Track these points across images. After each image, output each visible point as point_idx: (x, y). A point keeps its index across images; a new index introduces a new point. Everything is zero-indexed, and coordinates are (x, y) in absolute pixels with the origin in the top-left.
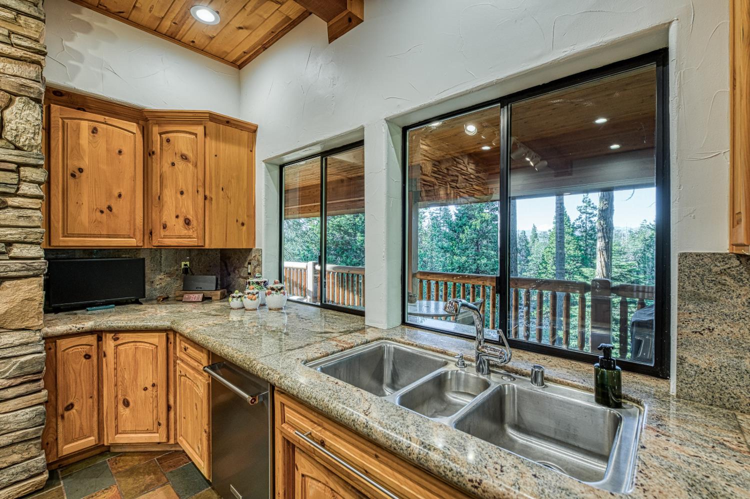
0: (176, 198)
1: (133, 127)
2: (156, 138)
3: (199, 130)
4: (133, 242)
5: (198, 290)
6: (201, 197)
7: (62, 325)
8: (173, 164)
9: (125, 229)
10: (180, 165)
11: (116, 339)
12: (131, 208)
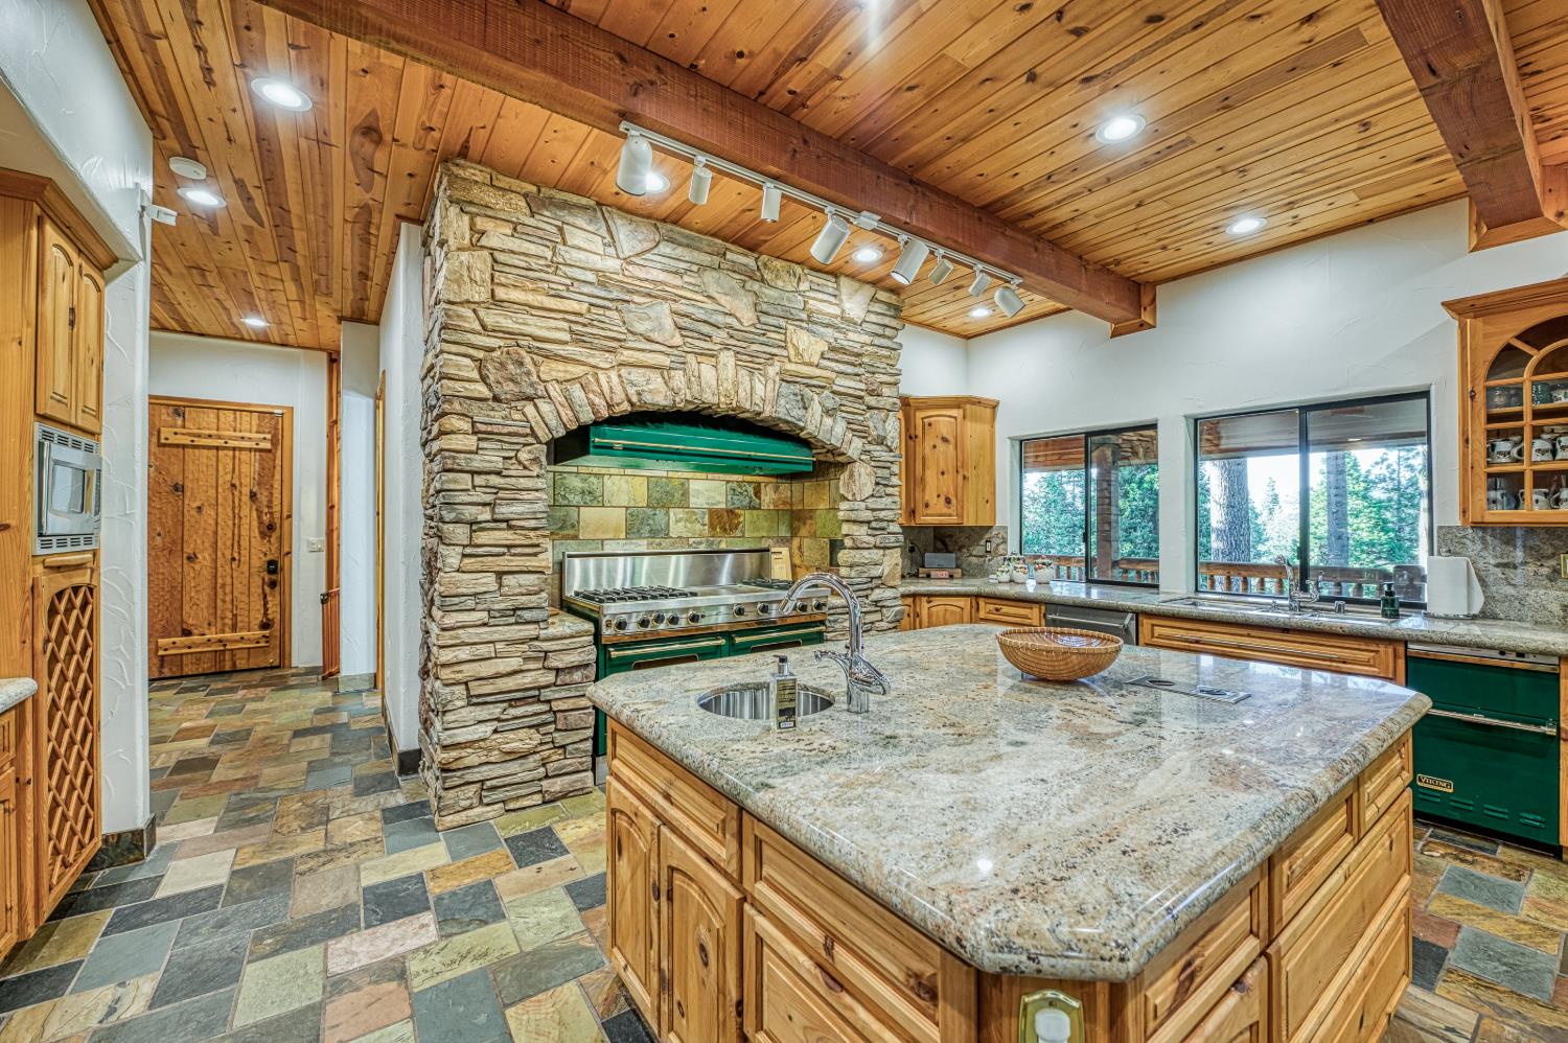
0: (938, 479)
2: (919, 423)
3: (960, 414)
5: (941, 567)
6: (960, 477)
8: (935, 447)
10: (941, 446)
11: (929, 602)
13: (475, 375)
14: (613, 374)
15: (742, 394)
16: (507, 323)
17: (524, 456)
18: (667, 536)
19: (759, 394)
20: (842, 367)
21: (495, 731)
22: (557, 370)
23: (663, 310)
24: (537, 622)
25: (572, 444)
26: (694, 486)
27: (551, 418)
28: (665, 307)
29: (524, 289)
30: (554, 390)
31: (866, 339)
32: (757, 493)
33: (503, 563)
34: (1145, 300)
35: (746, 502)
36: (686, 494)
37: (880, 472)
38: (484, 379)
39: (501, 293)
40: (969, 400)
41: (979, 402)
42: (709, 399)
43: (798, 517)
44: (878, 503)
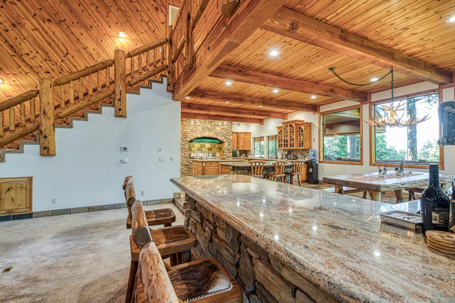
0: (241, 143)
1: (236, 134)
4: (236, 149)
5: (243, 156)
6: (244, 143)
8: (241, 139)
9: (235, 147)
12: (236, 145)
14: (195, 135)
15: (209, 135)
16: (185, 131)
17: (186, 143)
18: (203, 151)
19: (212, 135)
20: (223, 131)
22: (190, 134)
23: (200, 127)
25: (191, 141)
26: (206, 145)
27: (189, 139)
29: (187, 127)
30: (189, 136)
31: (227, 127)
32: (215, 146)
34: (262, 121)
35: (213, 147)
36: (205, 146)
37: (229, 143)
38: (183, 136)
39: (184, 128)
40: (246, 133)
41: (247, 133)
42: (205, 136)
43: (220, 149)
44: (229, 147)
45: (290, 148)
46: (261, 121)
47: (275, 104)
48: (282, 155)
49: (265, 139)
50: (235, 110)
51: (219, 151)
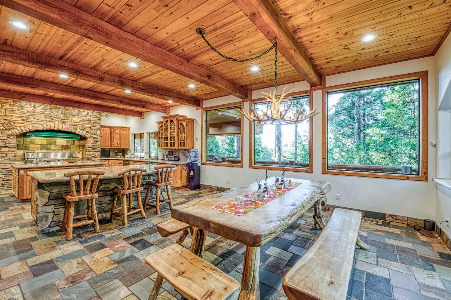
0: (116, 140)
1: (109, 129)
2: (112, 131)
3: (120, 129)
4: (108, 147)
5: (119, 155)
6: (120, 140)
7: (102, 159)
8: (115, 135)
9: (107, 145)
10: (117, 135)
12: (108, 142)
13: (2, 126)
14: (31, 126)
15: (60, 127)
16: (9, 119)
17: (11, 137)
18: (51, 149)
19: (64, 127)
20: (85, 123)
21: (5, 176)
22: (19, 125)
24: (14, 161)
25: (24, 135)
26: (57, 141)
27: (17, 132)
28: (43, 115)
29: (12, 113)
30: (18, 128)
31: (92, 118)
32: (74, 142)
33: (7, 152)
34: (143, 114)
35: (71, 144)
36: (55, 142)
37: (95, 139)
38: (3, 126)
39: (7, 114)
40: (122, 127)
41: (125, 127)
42: (52, 128)
43: (83, 146)
44: (95, 144)
45: (170, 147)
46: (140, 114)
47: (143, 89)
48: (164, 155)
49: (146, 136)
50: (87, 92)
51: (81, 149)
